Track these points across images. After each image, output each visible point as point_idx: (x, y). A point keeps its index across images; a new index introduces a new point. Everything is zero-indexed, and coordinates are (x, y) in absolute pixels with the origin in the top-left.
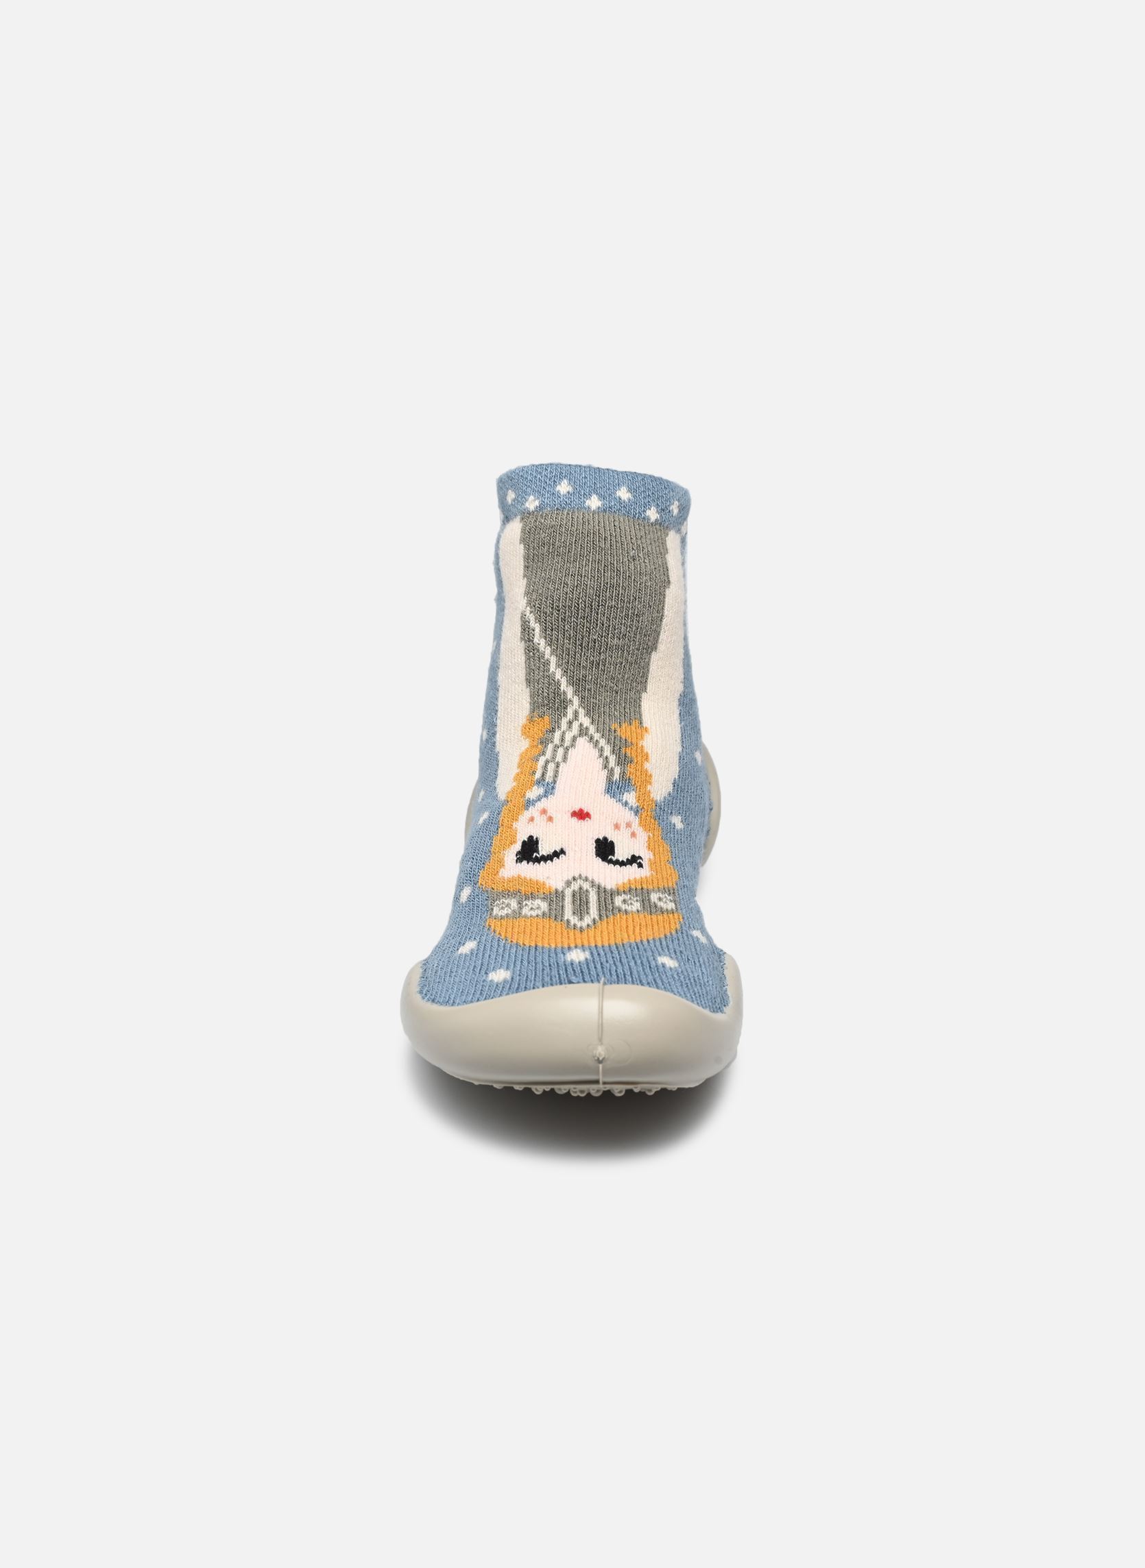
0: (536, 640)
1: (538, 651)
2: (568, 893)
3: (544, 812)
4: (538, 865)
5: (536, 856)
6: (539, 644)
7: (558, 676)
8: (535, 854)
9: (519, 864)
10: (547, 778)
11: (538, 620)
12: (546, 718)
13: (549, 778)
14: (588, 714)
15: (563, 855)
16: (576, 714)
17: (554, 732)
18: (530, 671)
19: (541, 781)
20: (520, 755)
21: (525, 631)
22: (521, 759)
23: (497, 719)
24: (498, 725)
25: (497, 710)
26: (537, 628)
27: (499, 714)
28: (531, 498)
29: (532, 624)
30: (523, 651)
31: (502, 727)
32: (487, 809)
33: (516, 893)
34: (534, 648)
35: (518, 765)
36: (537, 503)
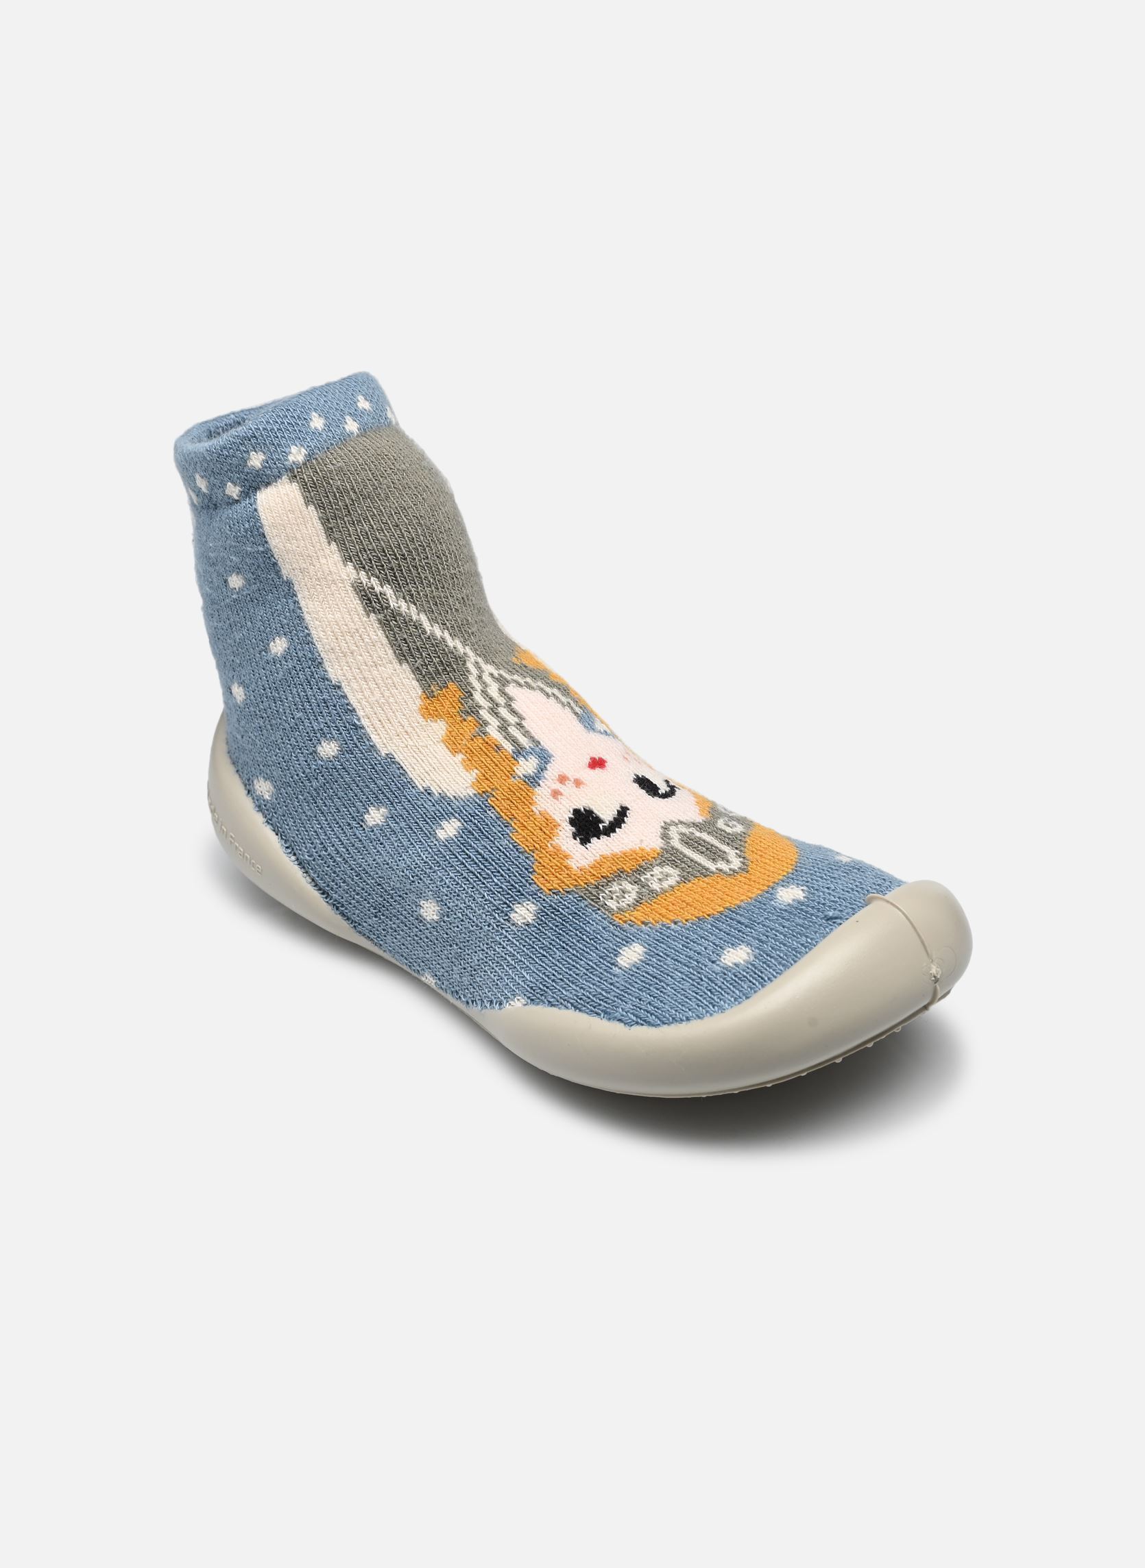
0: (393, 604)
1: (400, 615)
2: (676, 843)
3: (562, 779)
4: (614, 834)
5: (603, 826)
6: (399, 607)
7: (438, 632)
8: (601, 826)
9: (588, 845)
10: (525, 745)
11: (384, 580)
12: (450, 684)
13: (524, 741)
14: (487, 662)
15: (628, 811)
16: (479, 667)
17: (472, 695)
18: (394, 643)
19: (519, 751)
20: (442, 741)
21: (371, 601)
22: (453, 744)
23: (359, 720)
24: (365, 726)
25: (354, 709)
26: (388, 591)
27: (360, 713)
28: (294, 449)
29: (378, 589)
30: (376, 625)
31: (378, 724)
32: (442, 817)
33: (619, 875)
34: (395, 615)
35: (454, 752)
36: (303, 451)
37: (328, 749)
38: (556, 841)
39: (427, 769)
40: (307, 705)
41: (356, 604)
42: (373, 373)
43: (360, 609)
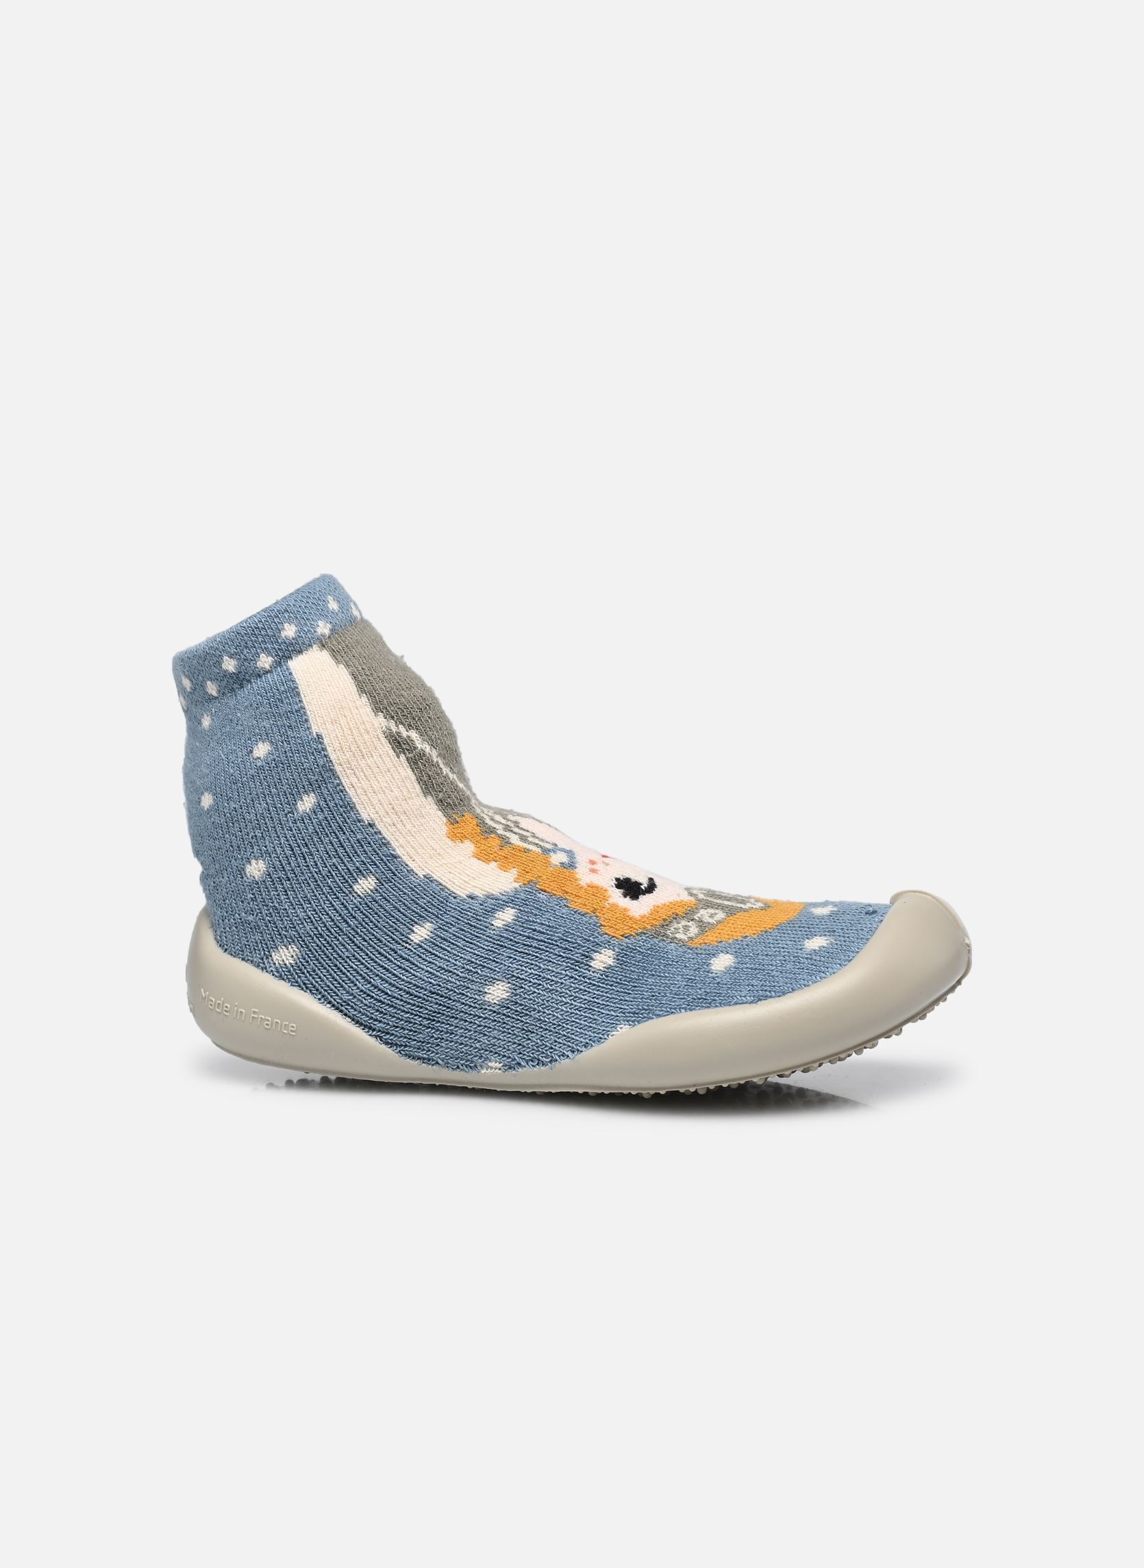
0: (418, 746)
1: (426, 756)
3: (593, 862)
5: (644, 886)
6: (422, 749)
7: (450, 775)
8: (642, 886)
9: (639, 901)
10: (548, 847)
11: (410, 727)
12: (466, 814)
13: (544, 845)
16: (478, 805)
17: (485, 822)
19: (546, 851)
20: (473, 856)
21: (399, 744)
22: (483, 856)
23: (394, 850)
24: (401, 855)
25: (388, 842)
26: (414, 735)
27: (394, 844)
28: (321, 623)
29: (404, 734)
30: (406, 764)
31: (412, 852)
32: (493, 911)
33: (676, 917)
34: (422, 755)
35: (487, 861)
36: (329, 626)
37: (365, 885)
38: (611, 901)
39: (466, 880)
40: (340, 850)
41: (387, 748)
42: (336, 575)
43: (391, 752)
